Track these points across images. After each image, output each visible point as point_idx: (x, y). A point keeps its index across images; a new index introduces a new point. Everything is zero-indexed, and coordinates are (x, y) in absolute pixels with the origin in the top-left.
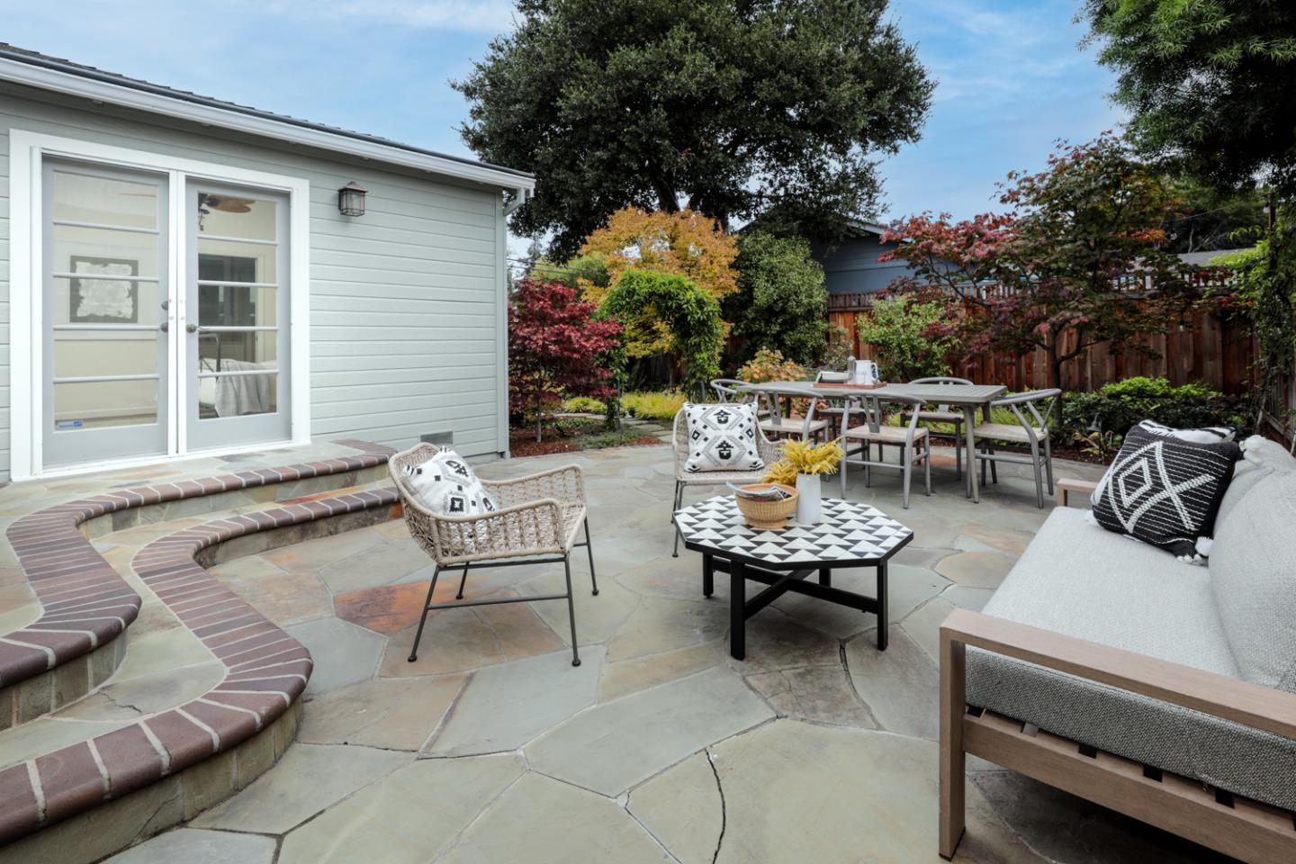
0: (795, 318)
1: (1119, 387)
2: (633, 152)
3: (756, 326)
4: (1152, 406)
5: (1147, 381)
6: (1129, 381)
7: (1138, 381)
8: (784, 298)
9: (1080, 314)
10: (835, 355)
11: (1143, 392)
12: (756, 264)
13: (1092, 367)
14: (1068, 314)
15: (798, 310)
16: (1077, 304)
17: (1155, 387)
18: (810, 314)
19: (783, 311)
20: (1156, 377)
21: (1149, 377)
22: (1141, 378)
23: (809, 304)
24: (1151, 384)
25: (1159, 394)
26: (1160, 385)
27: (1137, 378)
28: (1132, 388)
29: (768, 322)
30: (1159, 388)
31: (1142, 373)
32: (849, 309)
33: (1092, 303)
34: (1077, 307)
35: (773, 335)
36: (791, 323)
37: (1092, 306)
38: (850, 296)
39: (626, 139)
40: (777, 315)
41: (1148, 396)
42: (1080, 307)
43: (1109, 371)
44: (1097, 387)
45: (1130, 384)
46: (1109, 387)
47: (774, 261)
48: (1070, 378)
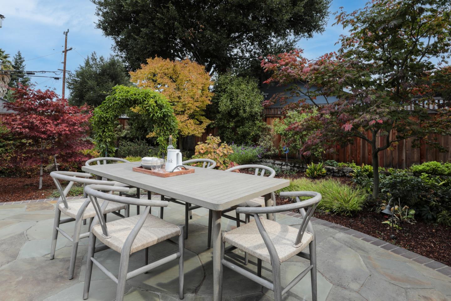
0: (243, 119)
1: (420, 167)
2: (161, 29)
3: (222, 123)
4: (441, 182)
5: (439, 164)
6: (427, 164)
7: (433, 164)
8: (237, 108)
9: (377, 116)
10: (264, 140)
11: (436, 172)
12: (225, 89)
13: (406, 153)
14: (368, 117)
15: (244, 115)
16: (376, 108)
17: (443, 168)
18: (253, 117)
19: (237, 115)
20: (445, 162)
21: (440, 162)
22: (435, 162)
23: (251, 112)
24: (441, 166)
25: (446, 173)
26: (447, 167)
27: (433, 162)
28: (429, 168)
29: (229, 121)
30: (447, 169)
31: (437, 159)
32: (276, 116)
33: (388, 108)
34: (375, 111)
35: (232, 128)
36: (241, 122)
37: (388, 110)
38: (277, 108)
39: (156, 22)
40: (234, 117)
41: (439, 174)
42: (378, 111)
43: (416, 156)
44: (408, 166)
45: (428, 166)
46: (414, 166)
47: (233, 88)
48: (393, 159)
